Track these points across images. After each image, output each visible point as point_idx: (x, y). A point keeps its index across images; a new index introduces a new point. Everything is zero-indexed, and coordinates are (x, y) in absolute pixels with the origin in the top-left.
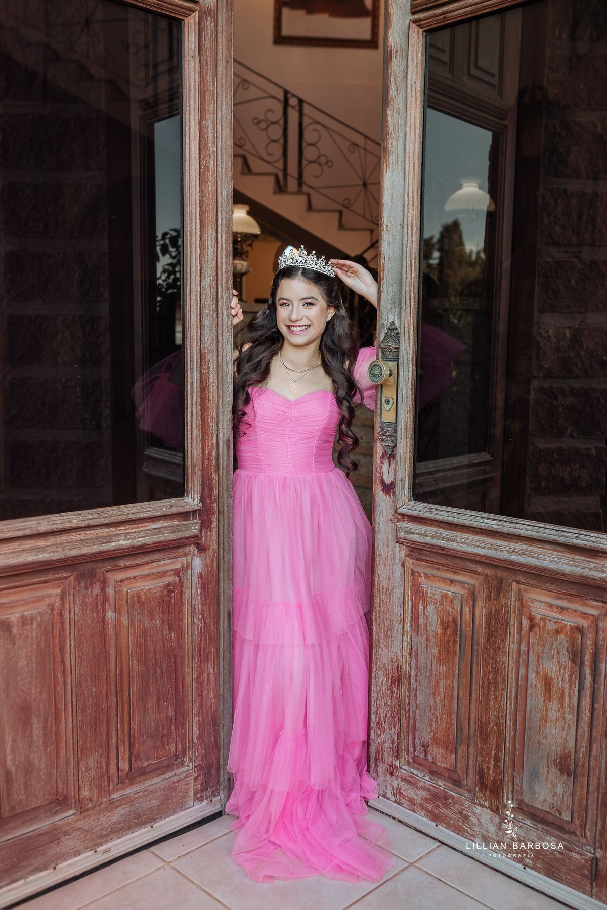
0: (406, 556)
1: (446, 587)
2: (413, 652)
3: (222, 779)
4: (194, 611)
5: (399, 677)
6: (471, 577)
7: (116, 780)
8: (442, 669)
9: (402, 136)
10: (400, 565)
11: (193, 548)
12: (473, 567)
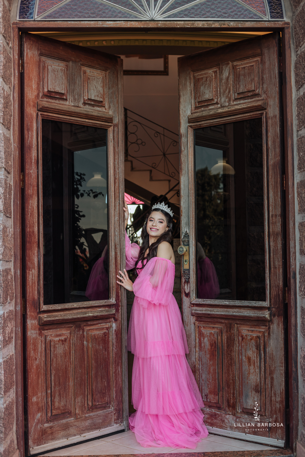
0: (195, 320)
1: (211, 330)
2: (200, 359)
3: (124, 416)
4: (113, 345)
5: (195, 370)
6: (220, 325)
7: (87, 409)
8: (211, 363)
9: (187, 164)
10: (193, 325)
11: (112, 319)
12: (221, 320)
